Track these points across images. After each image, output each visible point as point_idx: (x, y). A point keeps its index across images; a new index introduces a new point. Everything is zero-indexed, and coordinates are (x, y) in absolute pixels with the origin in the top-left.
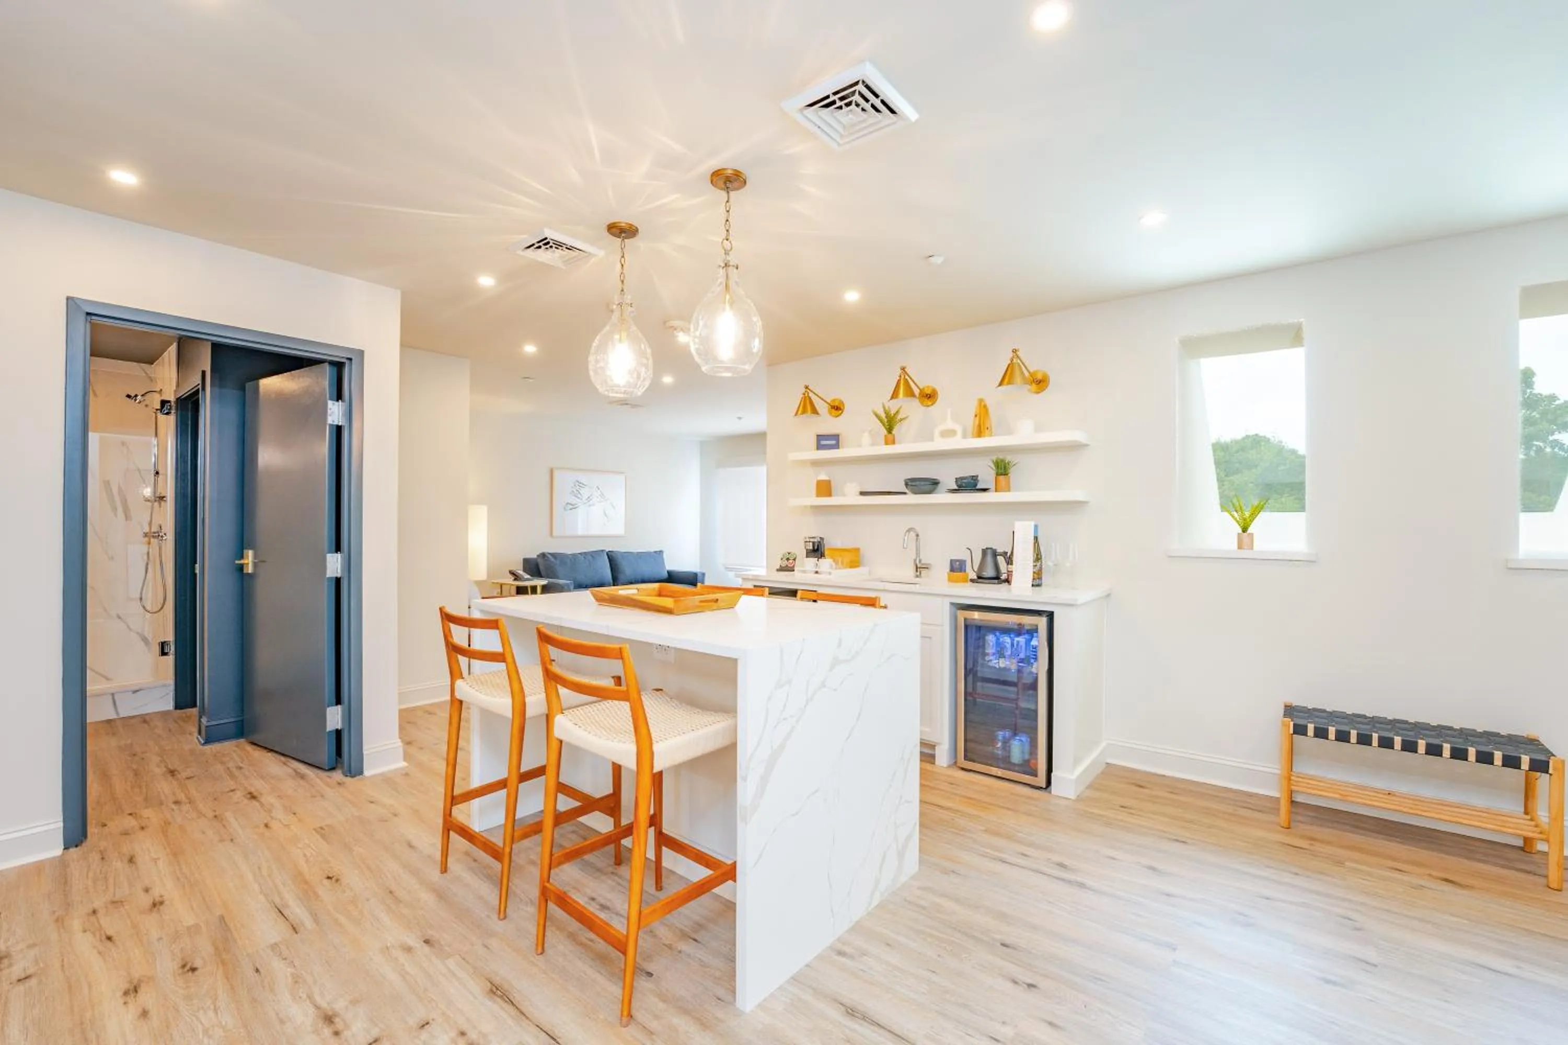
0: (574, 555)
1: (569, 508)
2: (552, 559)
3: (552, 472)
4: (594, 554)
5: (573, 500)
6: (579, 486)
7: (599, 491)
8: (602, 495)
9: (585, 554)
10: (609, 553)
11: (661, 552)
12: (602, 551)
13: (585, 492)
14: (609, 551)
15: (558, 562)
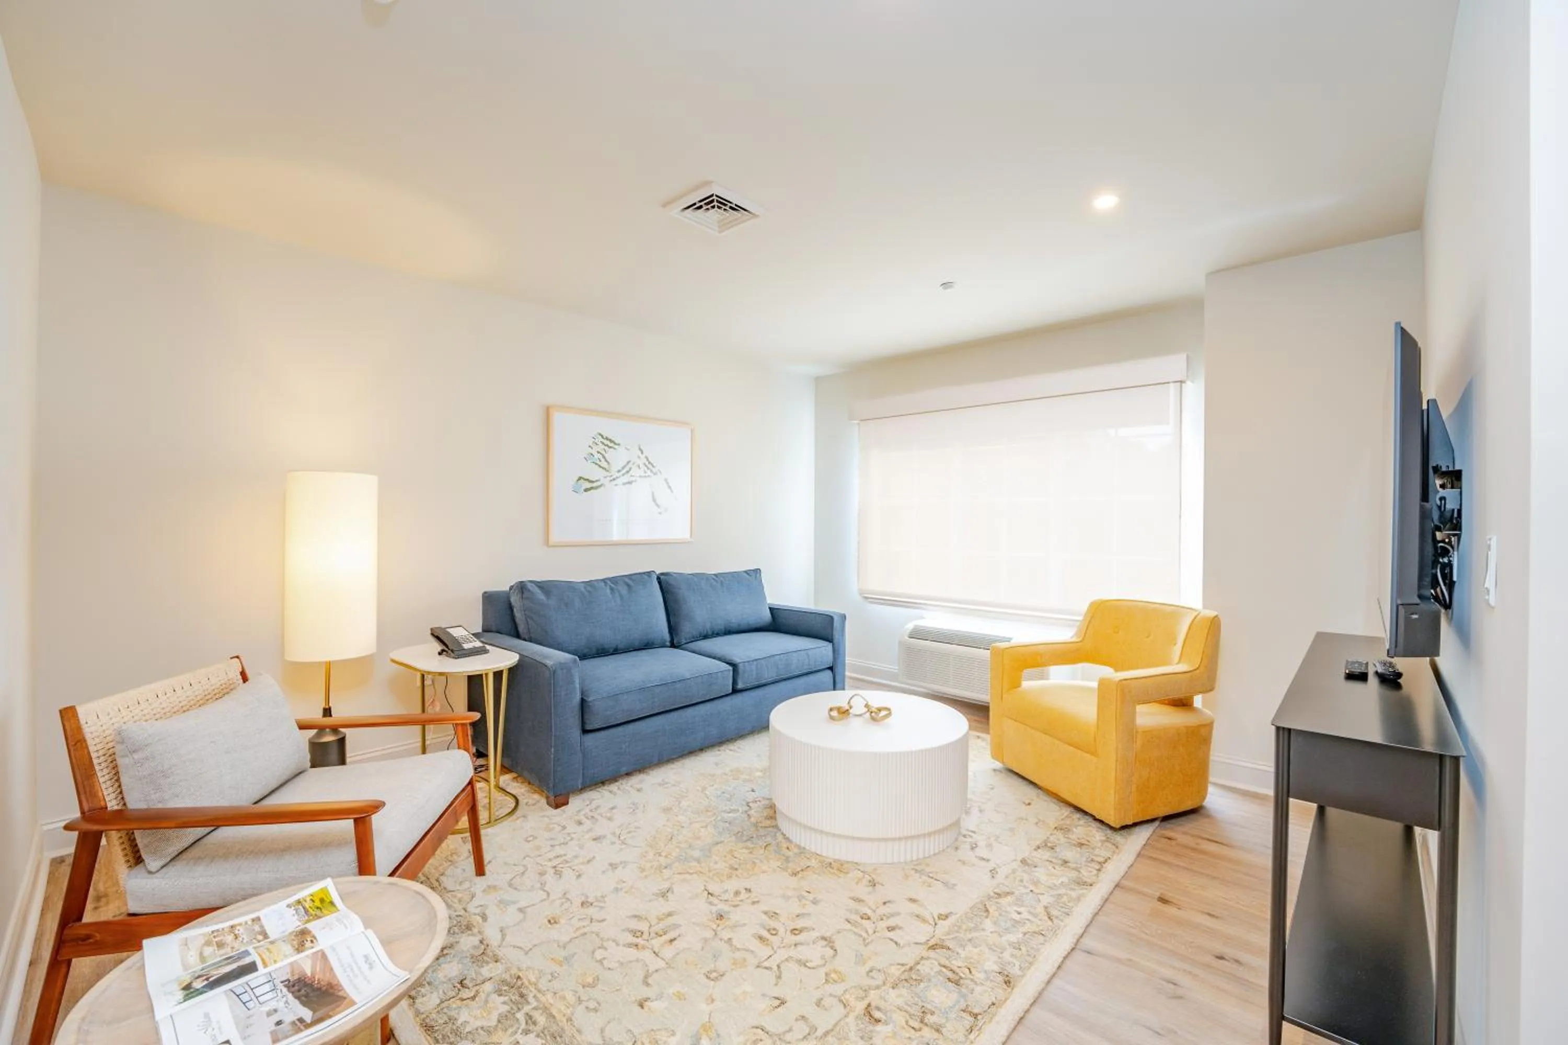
0: (589, 583)
1: (584, 488)
2: (541, 596)
3: (547, 412)
4: (633, 582)
5: (595, 473)
6: (603, 443)
7: (642, 457)
8: (649, 464)
9: (614, 581)
10: (662, 577)
11: (757, 571)
12: (649, 574)
13: (617, 458)
14: (662, 574)
15: (552, 602)
